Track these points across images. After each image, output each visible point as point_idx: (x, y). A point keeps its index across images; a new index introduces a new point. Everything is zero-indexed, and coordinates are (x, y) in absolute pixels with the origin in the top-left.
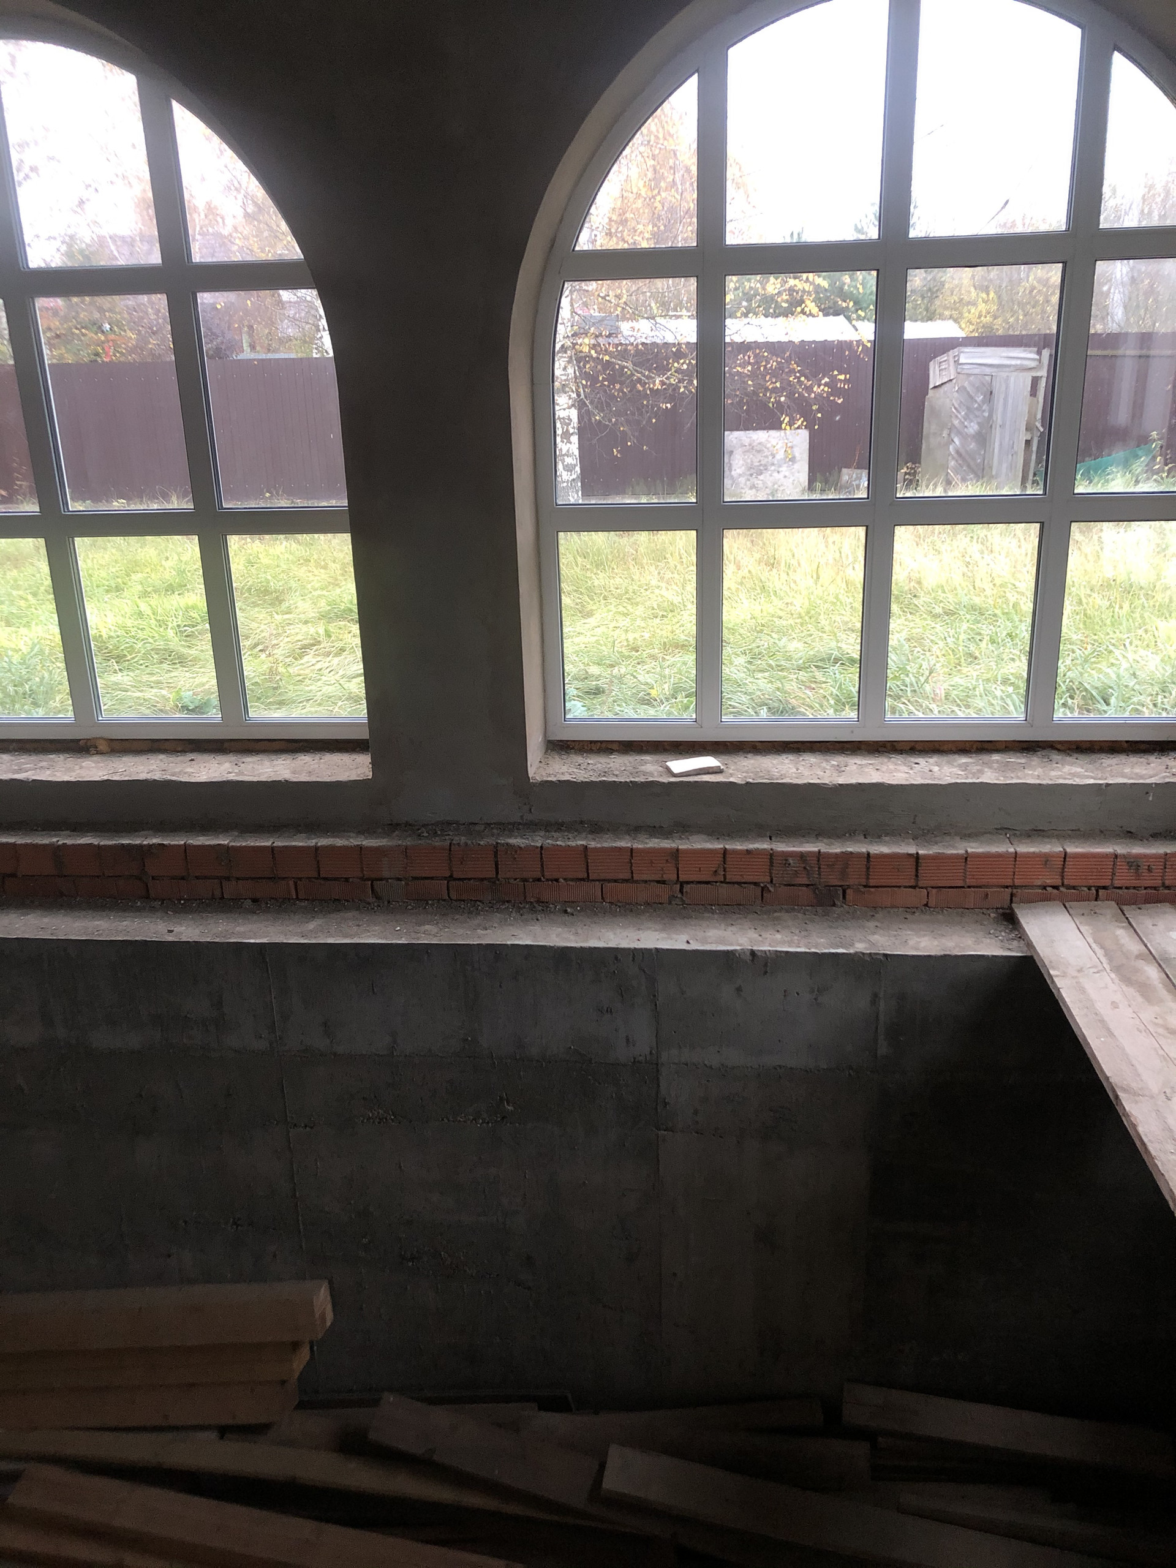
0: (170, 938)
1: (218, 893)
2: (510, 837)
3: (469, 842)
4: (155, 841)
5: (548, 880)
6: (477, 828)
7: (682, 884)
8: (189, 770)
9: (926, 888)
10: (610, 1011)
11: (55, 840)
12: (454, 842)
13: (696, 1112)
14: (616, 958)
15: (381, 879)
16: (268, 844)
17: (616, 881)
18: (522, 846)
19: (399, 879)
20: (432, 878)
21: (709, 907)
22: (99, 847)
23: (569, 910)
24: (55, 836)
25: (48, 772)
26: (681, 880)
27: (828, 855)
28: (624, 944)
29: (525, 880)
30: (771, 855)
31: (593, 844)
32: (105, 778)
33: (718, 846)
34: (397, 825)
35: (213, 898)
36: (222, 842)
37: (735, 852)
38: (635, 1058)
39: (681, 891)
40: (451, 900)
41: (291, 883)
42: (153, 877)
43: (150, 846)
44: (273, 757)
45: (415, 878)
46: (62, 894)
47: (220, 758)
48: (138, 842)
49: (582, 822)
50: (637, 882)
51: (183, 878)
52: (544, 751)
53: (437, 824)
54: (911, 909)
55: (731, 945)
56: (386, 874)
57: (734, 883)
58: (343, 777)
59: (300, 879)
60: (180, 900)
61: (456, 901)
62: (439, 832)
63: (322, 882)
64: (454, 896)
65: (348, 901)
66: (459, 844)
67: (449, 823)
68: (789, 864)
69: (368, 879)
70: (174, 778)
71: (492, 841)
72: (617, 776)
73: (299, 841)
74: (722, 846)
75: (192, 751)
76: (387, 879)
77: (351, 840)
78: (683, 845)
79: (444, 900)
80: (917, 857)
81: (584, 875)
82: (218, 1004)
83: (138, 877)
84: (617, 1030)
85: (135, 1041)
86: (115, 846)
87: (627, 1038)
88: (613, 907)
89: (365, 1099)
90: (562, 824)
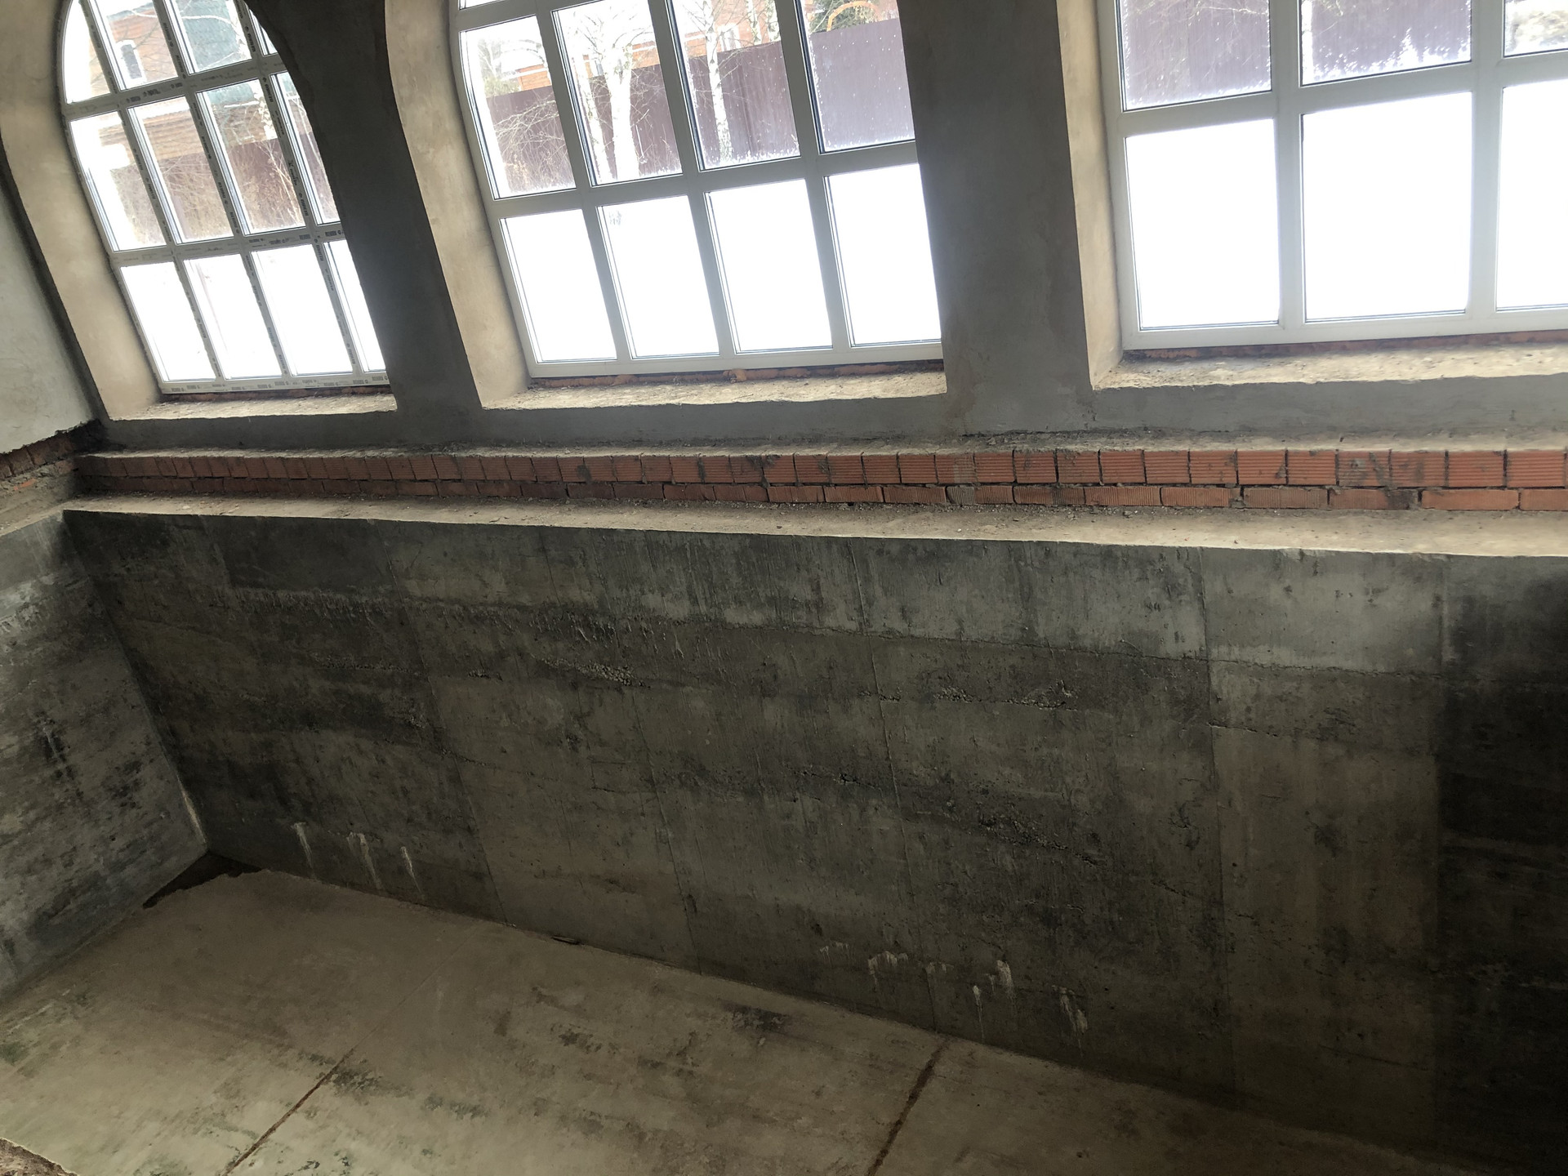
0: (778, 532)
1: (821, 498)
2: (1070, 444)
3: (1032, 449)
4: (771, 453)
5: (1106, 485)
6: (1043, 436)
7: (1243, 487)
8: (802, 392)
9: (1517, 488)
10: (1158, 607)
11: (698, 453)
12: (1017, 449)
13: (1248, 710)
14: (1161, 556)
15: (953, 485)
16: (859, 453)
17: (1174, 485)
18: (1080, 451)
19: (969, 485)
20: (998, 484)
21: (1271, 510)
22: (729, 458)
23: (1127, 513)
24: (700, 450)
25: (695, 398)
26: (1240, 483)
27: (1400, 456)
28: (1171, 544)
29: (1084, 485)
30: (1337, 457)
31: (1150, 449)
32: (736, 401)
33: (1280, 447)
34: (972, 435)
35: (818, 502)
36: (822, 453)
37: (1297, 453)
38: (1184, 654)
39: (1242, 495)
40: (1016, 504)
41: (879, 488)
42: (771, 484)
43: (767, 456)
44: (872, 379)
45: (983, 484)
46: (706, 499)
47: (830, 382)
48: (758, 454)
49: (1146, 429)
50: (1195, 485)
51: (794, 484)
52: (1117, 361)
53: (1006, 434)
54: (1498, 511)
55: (1280, 545)
56: (957, 480)
57: (1297, 486)
59: (886, 485)
60: (792, 503)
61: (1021, 504)
62: (1006, 441)
63: (904, 488)
64: (1018, 500)
65: (925, 504)
66: (1021, 451)
67: (1018, 433)
68: (1357, 465)
69: (943, 485)
70: (787, 399)
71: (1052, 448)
72: (1182, 381)
73: (886, 451)
74: (1283, 448)
75: (809, 376)
76: (958, 485)
77: (927, 450)
78: (1242, 448)
79: (1011, 504)
80: (1505, 455)
81: (1142, 480)
82: (817, 589)
83: (760, 484)
84: (1166, 626)
85: (757, 618)
86: (741, 458)
87: (1176, 634)
88: (1172, 511)
89: (940, 678)
90: (1125, 431)
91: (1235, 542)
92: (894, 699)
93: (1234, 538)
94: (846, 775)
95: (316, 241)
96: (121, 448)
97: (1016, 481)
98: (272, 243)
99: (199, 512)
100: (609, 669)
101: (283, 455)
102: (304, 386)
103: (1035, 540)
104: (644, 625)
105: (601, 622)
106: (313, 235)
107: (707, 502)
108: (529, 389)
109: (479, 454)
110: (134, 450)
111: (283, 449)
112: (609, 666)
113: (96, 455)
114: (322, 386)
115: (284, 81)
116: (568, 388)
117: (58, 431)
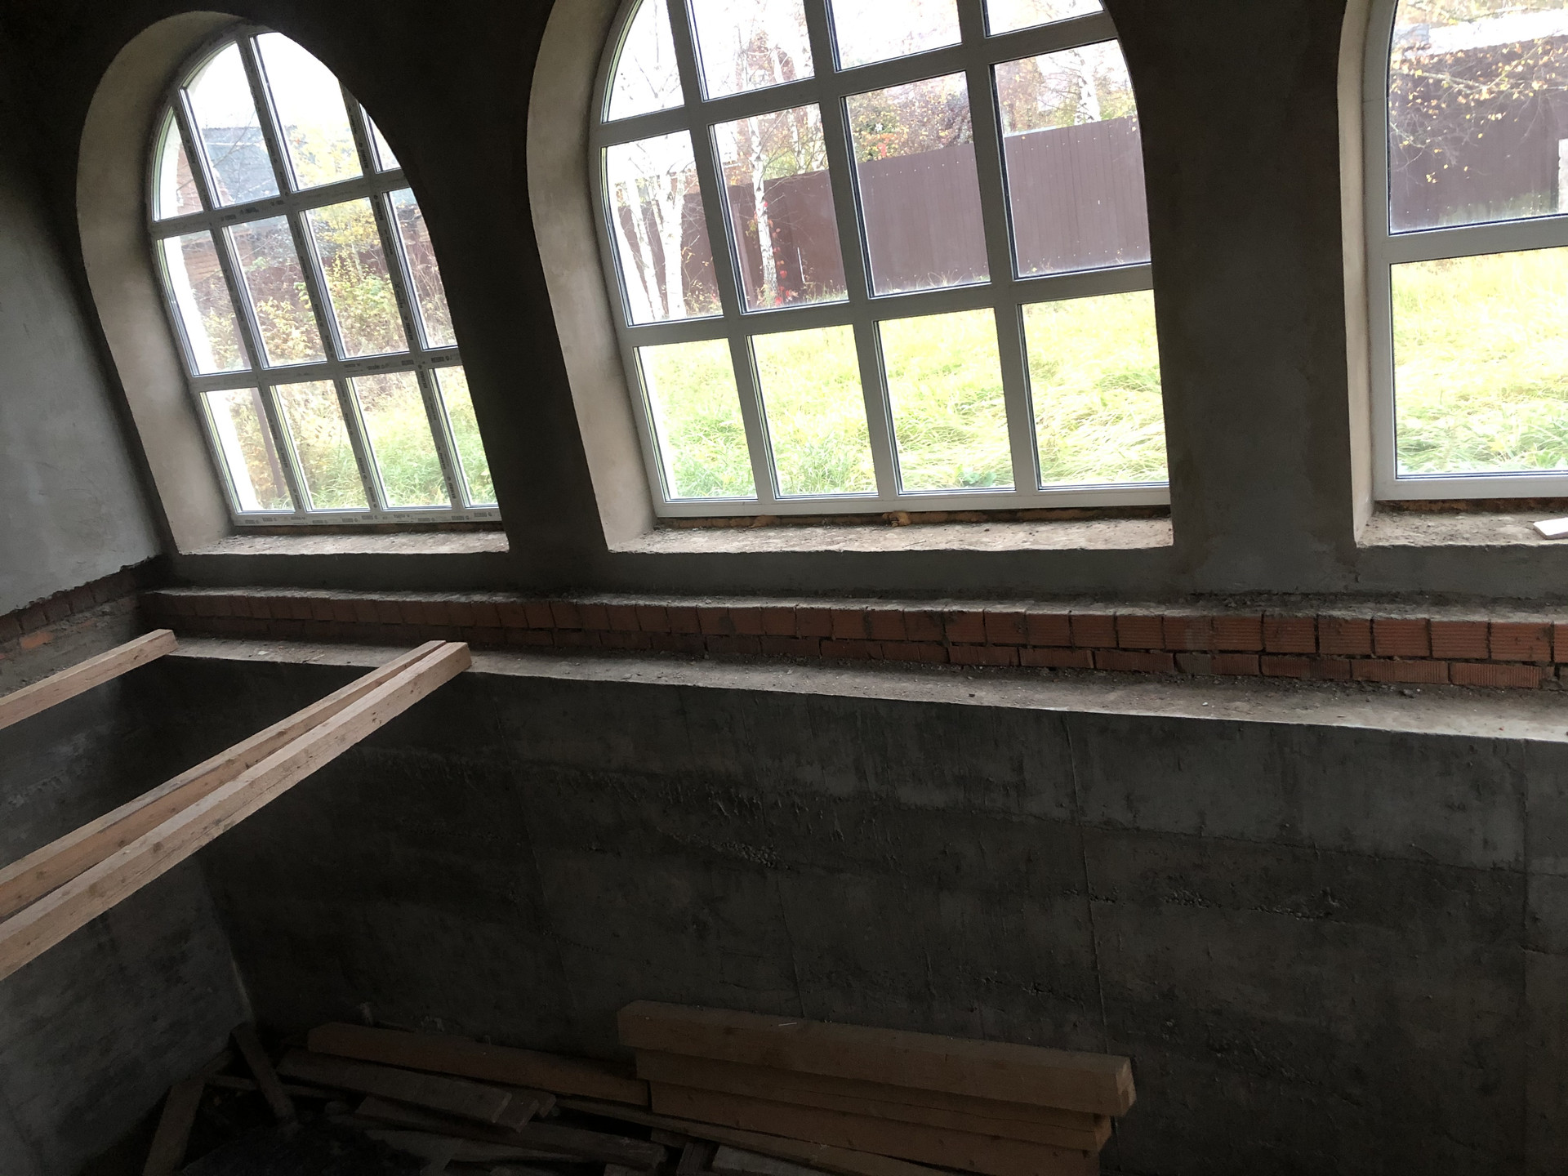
0: (972, 702)
1: (1015, 661)
2: (1333, 609)
3: (1284, 614)
4: (955, 608)
5: (1379, 657)
6: (1293, 598)
7: (1558, 667)
8: (985, 540)
10: (1462, 808)
11: (864, 606)
12: (1268, 614)
14: (1472, 748)
15: (1185, 652)
16: (1066, 612)
17: (1467, 661)
18: (1348, 618)
19: (1205, 652)
20: (1241, 652)
22: (903, 613)
23: (1407, 691)
24: (866, 603)
25: (857, 544)
26: (1557, 659)
28: (1483, 733)
29: (1351, 657)
31: (1437, 618)
32: (908, 548)
34: (1202, 594)
35: (1011, 664)
36: (1019, 610)
38: (1494, 864)
39: (1557, 675)
40: (1264, 676)
41: (1089, 653)
42: (953, 643)
43: (950, 613)
45: (1222, 652)
46: (871, 657)
47: (1015, 528)
48: (939, 609)
49: (1421, 594)
50: (1497, 662)
51: (981, 645)
52: (1371, 511)
53: (1245, 594)
56: (1190, 646)
58: (1141, 544)
59: (1098, 649)
60: (978, 666)
61: (1269, 677)
62: (1249, 603)
63: (1122, 653)
64: (1266, 672)
65: (1148, 673)
66: (1272, 615)
67: (1260, 594)
69: (1169, 651)
70: (971, 548)
71: (1311, 613)
72: (1467, 539)
73: (1097, 611)
75: (987, 521)
76: (1191, 652)
77: (1152, 610)
78: (1561, 621)
79: (1256, 676)
81: (1426, 653)
82: (1020, 769)
83: (940, 644)
84: (1471, 830)
85: (937, 798)
86: (918, 612)
87: (1486, 842)
88: (1465, 691)
89: (1170, 878)
90: (1396, 595)
92: (1107, 899)
93: (1564, 729)
94: (1039, 984)
95: (420, 367)
96: (187, 584)
97: (1263, 651)
98: (370, 368)
99: (279, 659)
100: (751, 849)
101: (375, 597)
102: (395, 521)
103: (1304, 723)
104: (797, 800)
105: (744, 794)
106: (421, 362)
107: (873, 660)
108: (655, 529)
109: (605, 601)
110: (202, 587)
111: (374, 590)
112: (750, 845)
113: (163, 592)
114: (416, 521)
115: (402, 199)
116: (700, 529)
117: (124, 566)
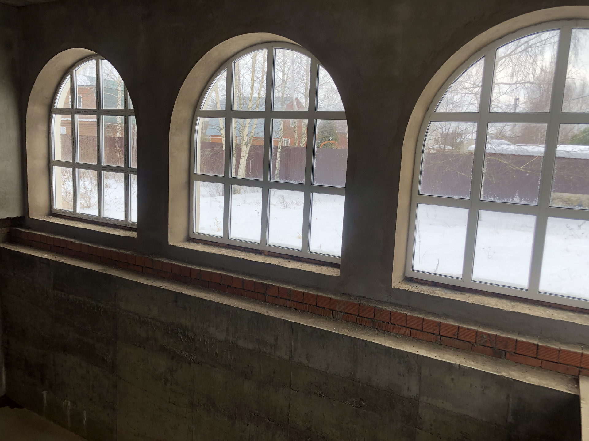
0: (266, 314)
1: (285, 305)
2: (381, 306)
3: (366, 304)
5: (391, 324)
6: (371, 300)
7: (441, 336)
8: (287, 264)
9: (541, 359)
10: (403, 376)
11: (244, 277)
12: (361, 303)
13: (431, 425)
15: (335, 311)
16: (303, 291)
17: (416, 330)
18: (384, 309)
19: (341, 312)
20: (352, 314)
21: (450, 347)
22: (255, 282)
23: (397, 336)
25: (248, 257)
26: (440, 334)
27: (500, 337)
28: (411, 351)
30: (477, 332)
31: (409, 314)
32: (262, 261)
33: (457, 325)
34: (345, 294)
36: (290, 288)
37: (463, 328)
38: (410, 397)
39: (440, 339)
41: (308, 306)
42: (268, 295)
43: (269, 284)
44: (314, 265)
45: (346, 313)
46: (242, 295)
47: (298, 263)
48: (266, 283)
49: (409, 306)
50: (424, 332)
51: (276, 297)
52: (402, 279)
53: (358, 296)
54: (533, 367)
55: (452, 361)
56: (337, 309)
57: (461, 340)
58: (331, 274)
59: (310, 305)
60: (274, 304)
61: (359, 324)
62: (358, 299)
63: (317, 308)
64: (359, 322)
65: (324, 316)
67: (362, 297)
68: (484, 337)
69: (331, 310)
70: (281, 265)
71: (374, 305)
72: (424, 292)
73: (313, 292)
74: (458, 325)
75: (291, 259)
76: (337, 311)
77: (328, 295)
78: (443, 322)
79: (355, 323)
80: (538, 345)
81: (404, 325)
82: (276, 340)
83: (264, 294)
84: (405, 384)
85: (250, 346)
86: (259, 282)
87: (408, 388)
88: (414, 339)
89: (316, 386)
90: (401, 305)
91: (436, 356)
92: (296, 391)
93: (435, 355)
94: (270, 419)
95: (126, 173)
96: (29, 228)
97: (358, 315)
98: (110, 170)
99: (50, 258)
100: (188, 354)
101: (89, 244)
102: (105, 222)
103: (362, 339)
104: (206, 339)
105: (190, 334)
106: (126, 171)
107: (243, 297)
108: (188, 241)
109: (163, 260)
110: (34, 230)
111: (90, 243)
112: (188, 353)
113: (19, 229)
114: (112, 223)
115: (132, 119)
116: (202, 244)
117: (8, 217)
